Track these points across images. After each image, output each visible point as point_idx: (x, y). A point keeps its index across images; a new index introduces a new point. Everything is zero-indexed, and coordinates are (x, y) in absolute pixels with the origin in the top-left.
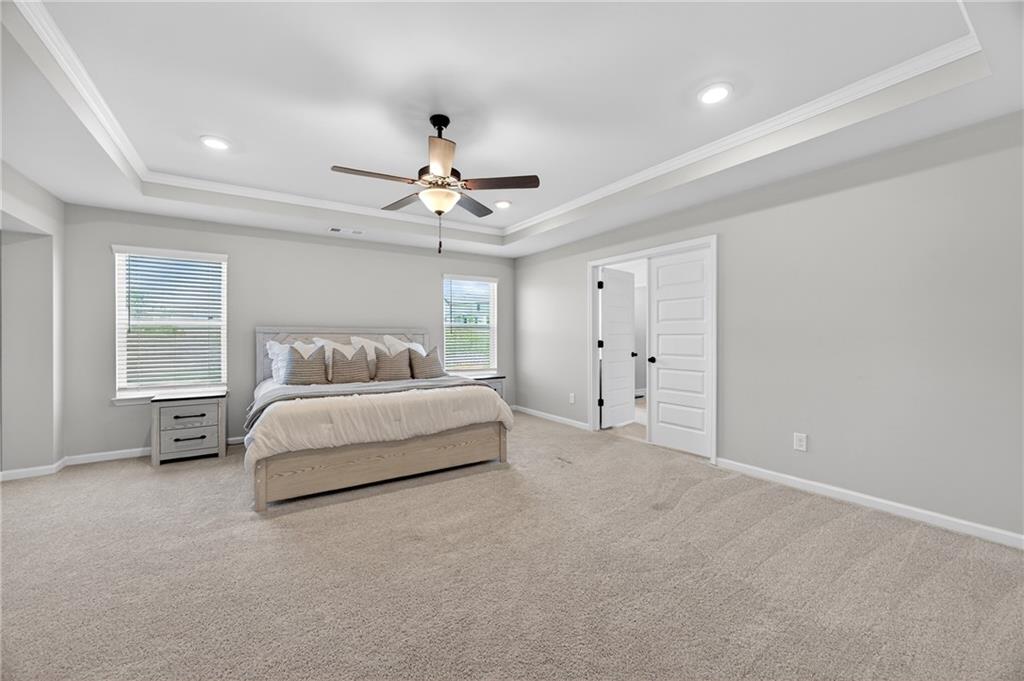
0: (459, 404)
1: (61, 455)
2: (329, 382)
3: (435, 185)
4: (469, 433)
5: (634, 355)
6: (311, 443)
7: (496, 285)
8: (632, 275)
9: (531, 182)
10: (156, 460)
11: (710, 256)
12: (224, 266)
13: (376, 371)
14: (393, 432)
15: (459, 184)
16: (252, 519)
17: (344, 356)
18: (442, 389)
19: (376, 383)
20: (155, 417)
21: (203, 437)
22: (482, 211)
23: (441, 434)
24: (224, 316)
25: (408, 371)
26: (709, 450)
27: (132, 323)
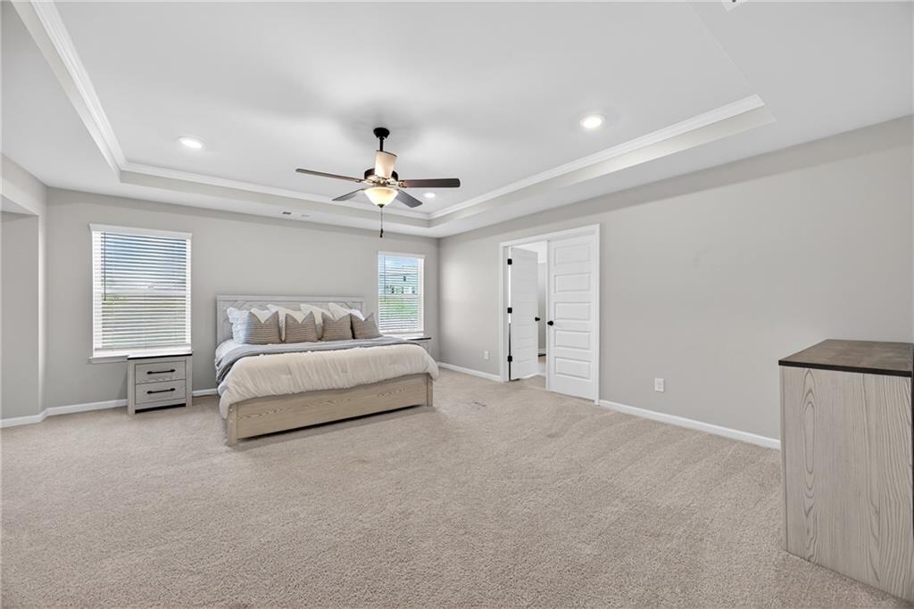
0: (394, 359)
1: (44, 408)
2: (284, 342)
3: (378, 184)
4: (401, 382)
5: (537, 319)
6: (275, 391)
7: (423, 260)
8: (536, 253)
9: (454, 183)
10: (132, 410)
11: (595, 240)
12: (189, 243)
13: (324, 332)
14: (341, 381)
15: (397, 183)
16: (226, 452)
17: (295, 320)
18: (381, 347)
19: (323, 342)
20: (131, 373)
21: (173, 390)
22: (414, 203)
23: (380, 383)
24: (188, 285)
25: (350, 334)
26: (593, 394)
27: (107, 291)
